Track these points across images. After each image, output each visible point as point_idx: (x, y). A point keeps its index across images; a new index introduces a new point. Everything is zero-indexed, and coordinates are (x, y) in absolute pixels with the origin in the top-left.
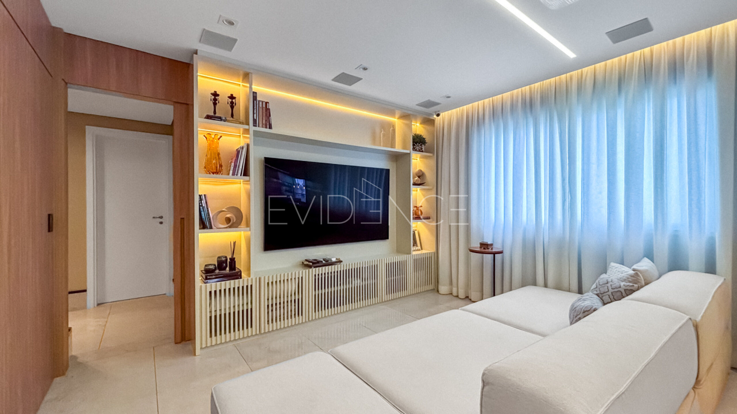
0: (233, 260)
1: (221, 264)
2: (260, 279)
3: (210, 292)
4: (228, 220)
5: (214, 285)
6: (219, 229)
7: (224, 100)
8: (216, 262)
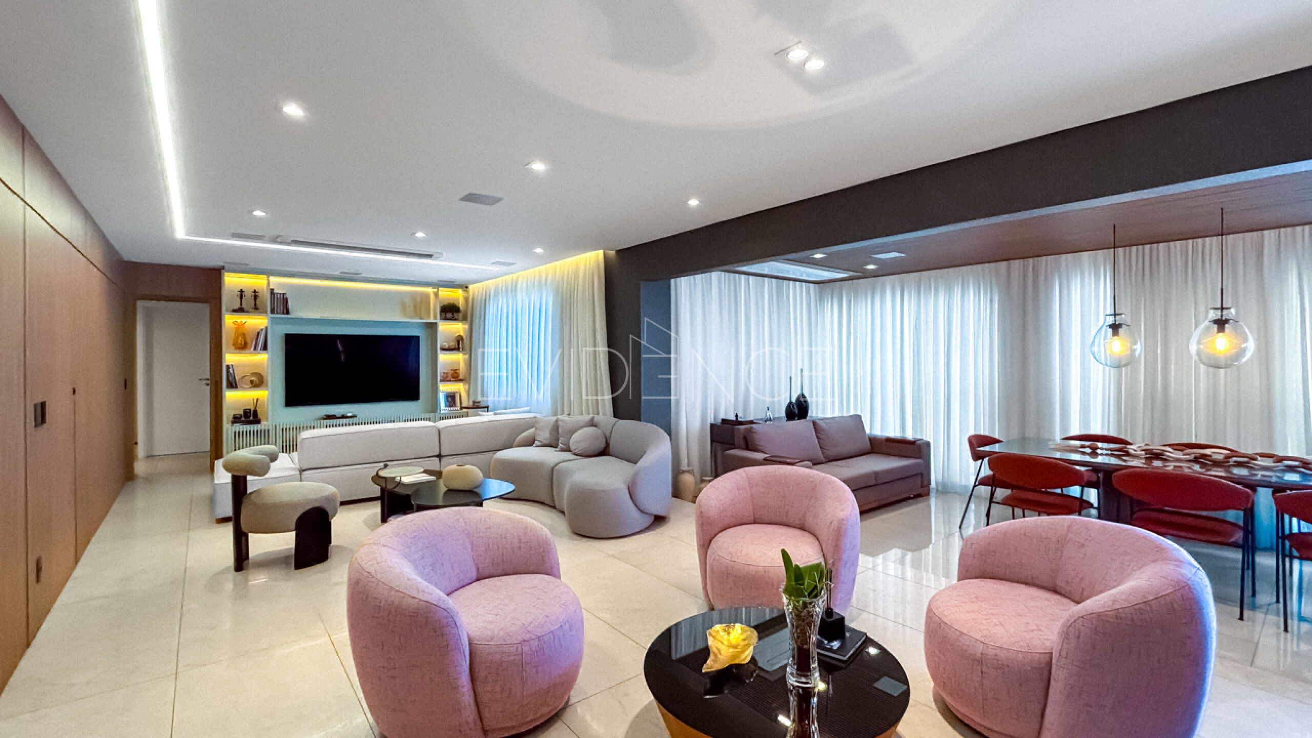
0: (256, 412)
1: (247, 413)
2: (275, 426)
3: (235, 433)
4: (252, 382)
5: (239, 427)
6: (244, 389)
7: (248, 295)
8: (241, 413)
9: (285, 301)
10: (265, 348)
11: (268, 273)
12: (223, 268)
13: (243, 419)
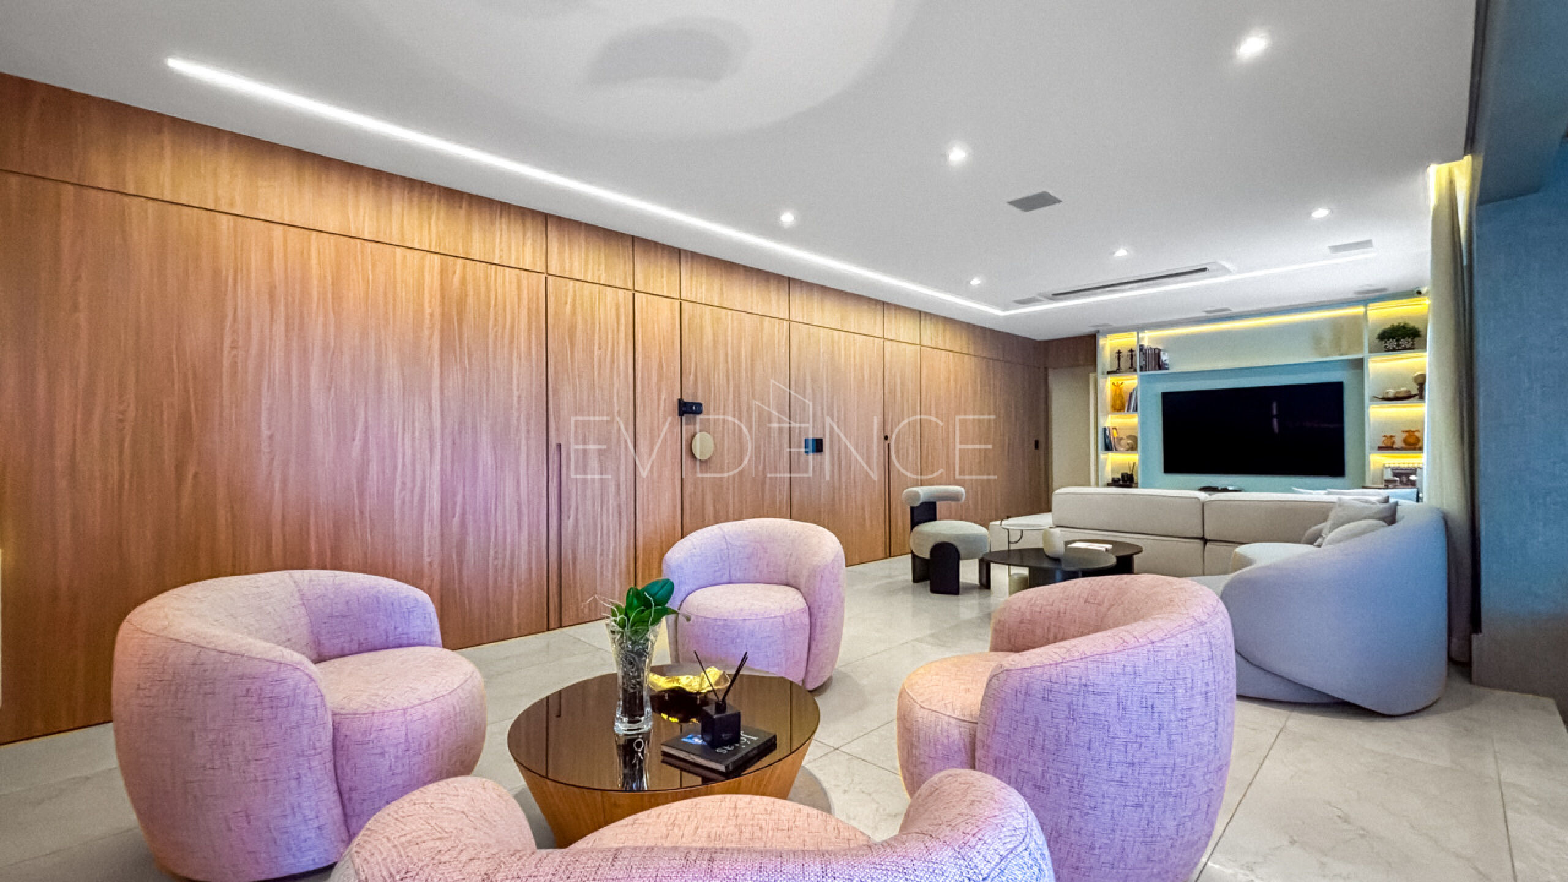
0: (1132, 475)
1: (1123, 477)
4: (1126, 445)
6: (1122, 452)
7: (1125, 353)
8: (1119, 476)
9: (1157, 354)
10: (1136, 409)
11: (1140, 328)
12: (1098, 331)
13: (1121, 482)
